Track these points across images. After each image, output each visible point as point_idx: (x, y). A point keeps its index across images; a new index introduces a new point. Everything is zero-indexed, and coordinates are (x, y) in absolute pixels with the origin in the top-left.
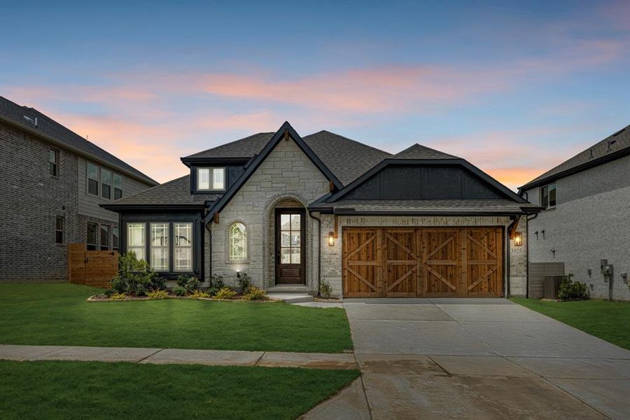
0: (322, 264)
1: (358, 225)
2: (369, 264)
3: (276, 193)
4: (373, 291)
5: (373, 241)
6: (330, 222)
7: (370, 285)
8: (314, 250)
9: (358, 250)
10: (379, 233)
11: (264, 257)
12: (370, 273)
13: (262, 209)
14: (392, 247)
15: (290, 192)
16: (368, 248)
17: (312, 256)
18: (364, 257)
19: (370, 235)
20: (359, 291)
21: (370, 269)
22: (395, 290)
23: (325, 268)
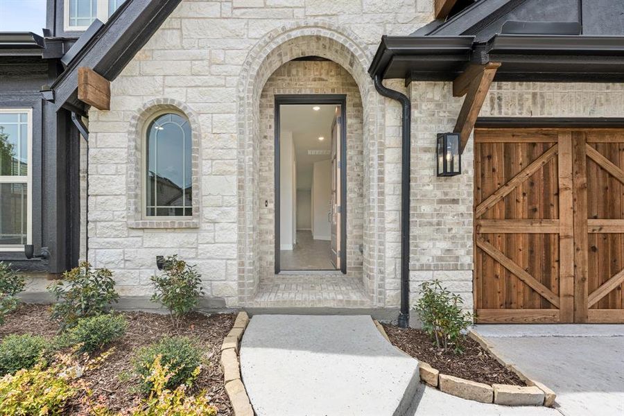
0: (414, 231)
1: (525, 115)
2: (537, 229)
3: (278, 24)
4: (546, 304)
5: (546, 166)
6: (439, 105)
7: (539, 288)
8: (389, 189)
9: (505, 191)
10: (565, 144)
11: (241, 209)
12: (540, 254)
13: (238, 70)
14: (598, 182)
15: (318, 19)
16: (532, 184)
17: (382, 208)
18: (521, 209)
19: (539, 150)
20: (508, 304)
21: (538, 242)
22: (606, 303)
23: (426, 244)
